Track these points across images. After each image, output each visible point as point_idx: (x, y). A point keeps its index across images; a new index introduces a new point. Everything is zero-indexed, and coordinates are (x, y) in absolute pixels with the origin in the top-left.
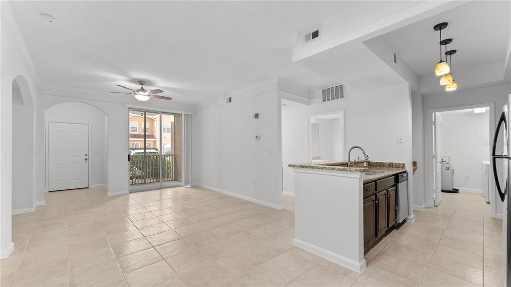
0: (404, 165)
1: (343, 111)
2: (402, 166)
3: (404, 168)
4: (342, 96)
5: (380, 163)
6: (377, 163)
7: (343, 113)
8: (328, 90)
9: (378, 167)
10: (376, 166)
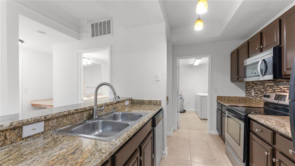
0: (160, 102)
1: (110, 47)
2: (159, 103)
3: (161, 105)
4: (109, 32)
5: (141, 100)
6: (139, 100)
7: (110, 48)
8: (96, 25)
9: (139, 105)
10: (138, 104)
